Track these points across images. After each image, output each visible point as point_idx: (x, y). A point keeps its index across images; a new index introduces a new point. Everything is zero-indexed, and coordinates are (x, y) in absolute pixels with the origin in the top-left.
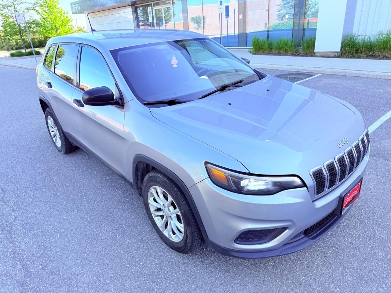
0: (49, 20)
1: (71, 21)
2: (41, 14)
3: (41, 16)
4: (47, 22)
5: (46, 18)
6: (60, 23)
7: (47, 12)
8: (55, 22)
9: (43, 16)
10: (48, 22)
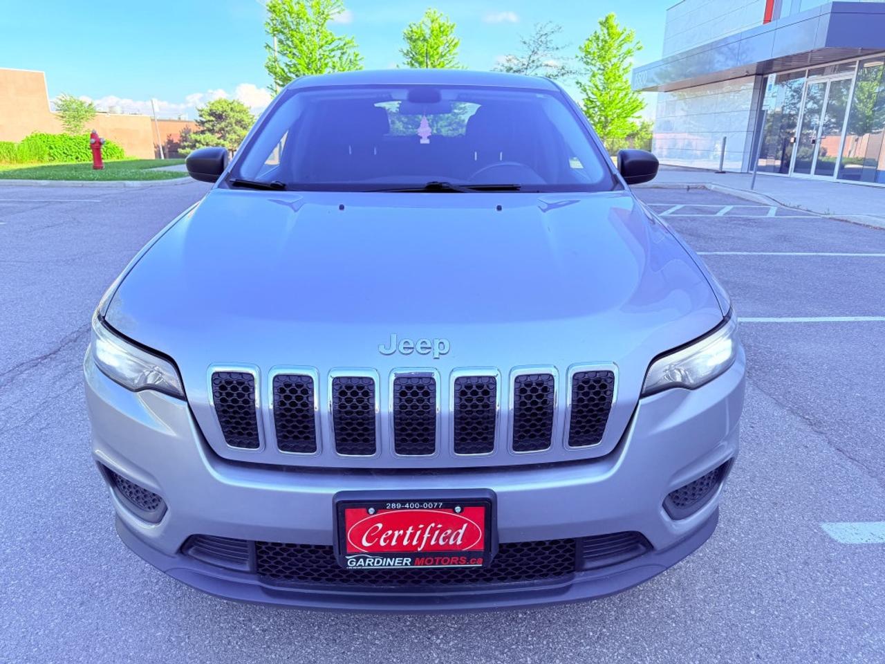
0: (598, 104)
1: (642, 108)
2: (588, 91)
3: (587, 94)
4: (594, 107)
5: (595, 100)
6: (618, 111)
7: (601, 88)
8: (609, 109)
9: (590, 95)
10: (596, 109)
